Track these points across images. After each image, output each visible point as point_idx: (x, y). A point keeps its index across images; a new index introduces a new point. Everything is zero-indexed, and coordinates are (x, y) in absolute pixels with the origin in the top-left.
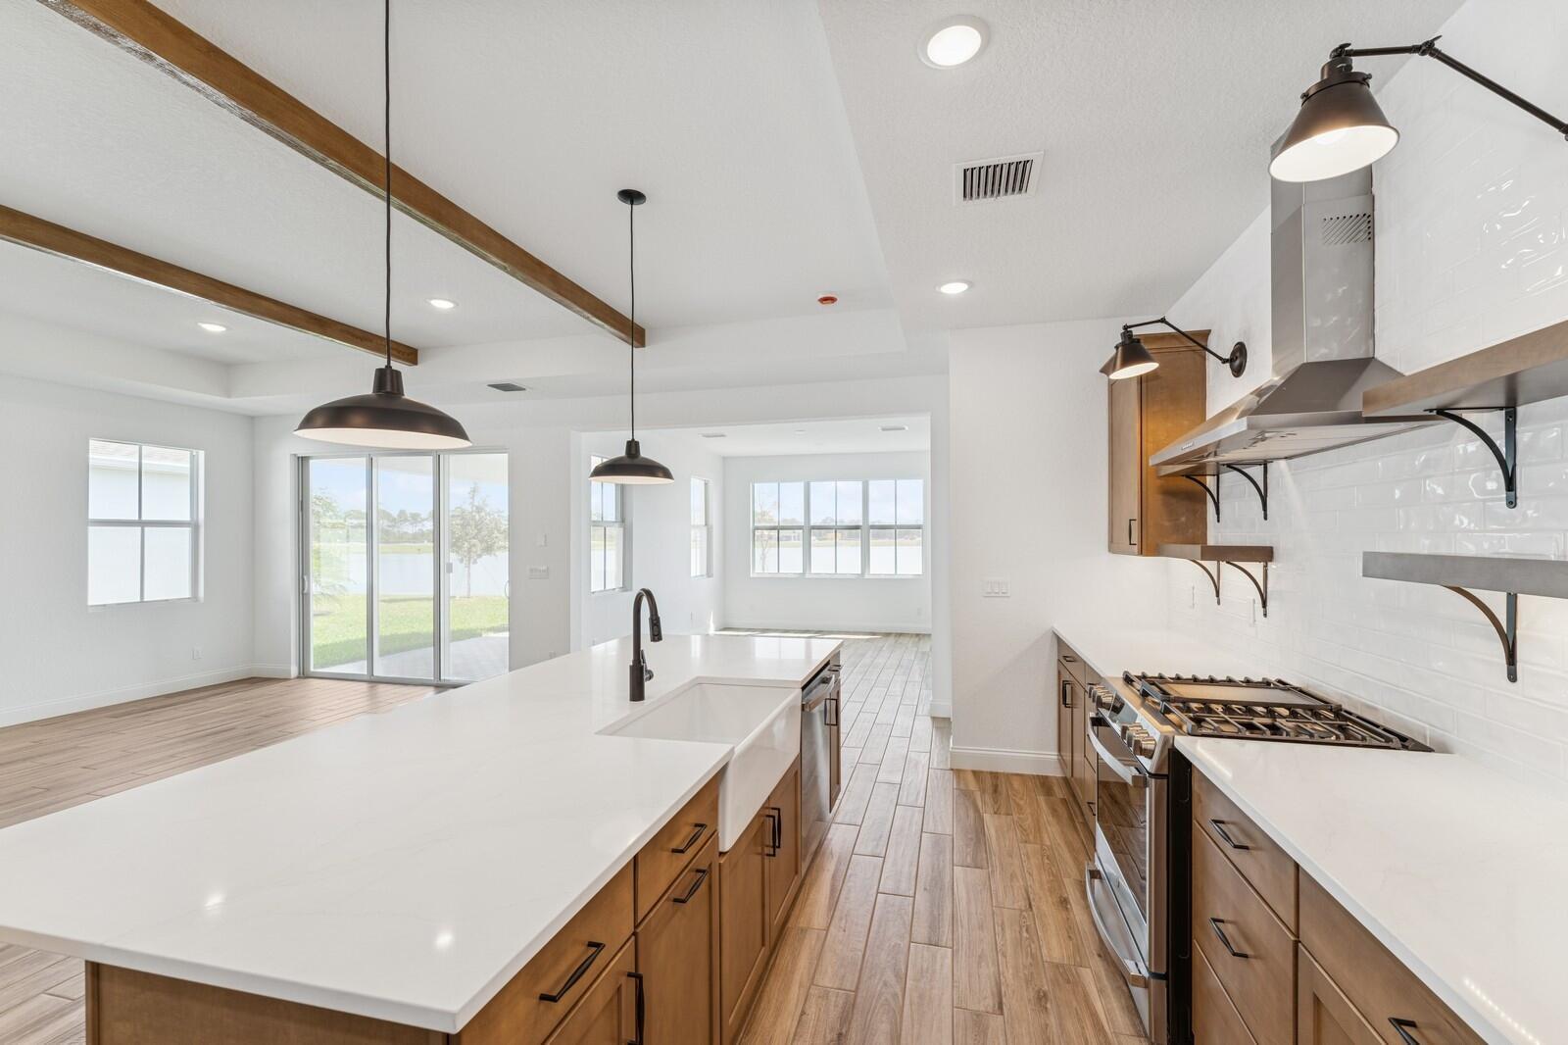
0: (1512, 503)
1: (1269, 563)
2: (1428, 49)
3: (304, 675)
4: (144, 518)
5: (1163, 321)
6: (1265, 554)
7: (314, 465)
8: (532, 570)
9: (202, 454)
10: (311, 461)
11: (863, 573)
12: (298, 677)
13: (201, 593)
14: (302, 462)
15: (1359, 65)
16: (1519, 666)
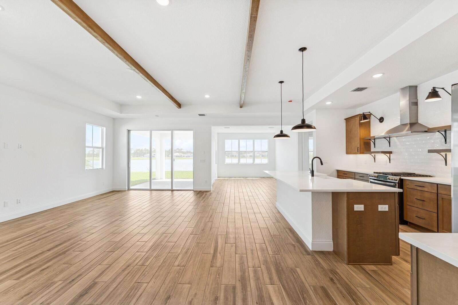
0: (446, 143)
1: (391, 154)
2: (443, 88)
3: (129, 189)
4: (93, 146)
5: (369, 112)
6: (390, 153)
7: (132, 132)
8: (200, 160)
9: (105, 128)
10: (131, 131)
11: (253, 163)
12: (128, 190)
13: (104, 167)
14: (129, 131)
15: (437, 90)
16: (447, 164)
